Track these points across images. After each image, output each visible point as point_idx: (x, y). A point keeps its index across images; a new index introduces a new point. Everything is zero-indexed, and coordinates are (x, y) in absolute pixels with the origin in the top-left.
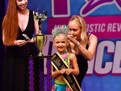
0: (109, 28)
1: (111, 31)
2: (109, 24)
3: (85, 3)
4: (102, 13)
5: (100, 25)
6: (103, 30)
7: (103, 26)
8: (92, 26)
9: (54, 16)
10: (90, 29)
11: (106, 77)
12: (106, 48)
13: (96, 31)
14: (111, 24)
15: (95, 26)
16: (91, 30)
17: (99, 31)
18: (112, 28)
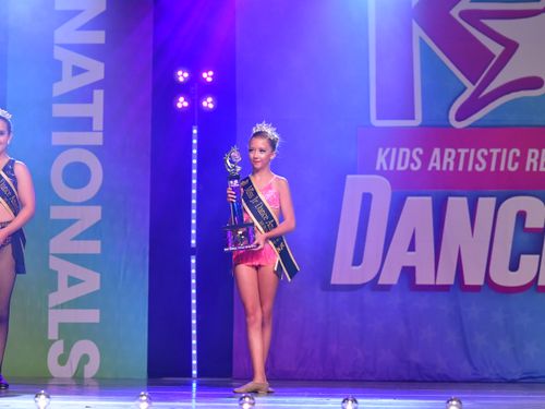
0: (529, 160)
1: (535, 169)
2: (531, 151)
3: (465, 88)
4: (512, 119)
5: (505, 151)
6: (513, 165)
7: (515, 154)
8: (482, 155)
9: (376, 123)
10: (476, 161)
11: (520, 295)
12: (521, 216)
13: (493, 168)
14: (536, 152)
15: (490, 155)
16: (480, 165)
17: (502, 168)
18: (539, 160)
